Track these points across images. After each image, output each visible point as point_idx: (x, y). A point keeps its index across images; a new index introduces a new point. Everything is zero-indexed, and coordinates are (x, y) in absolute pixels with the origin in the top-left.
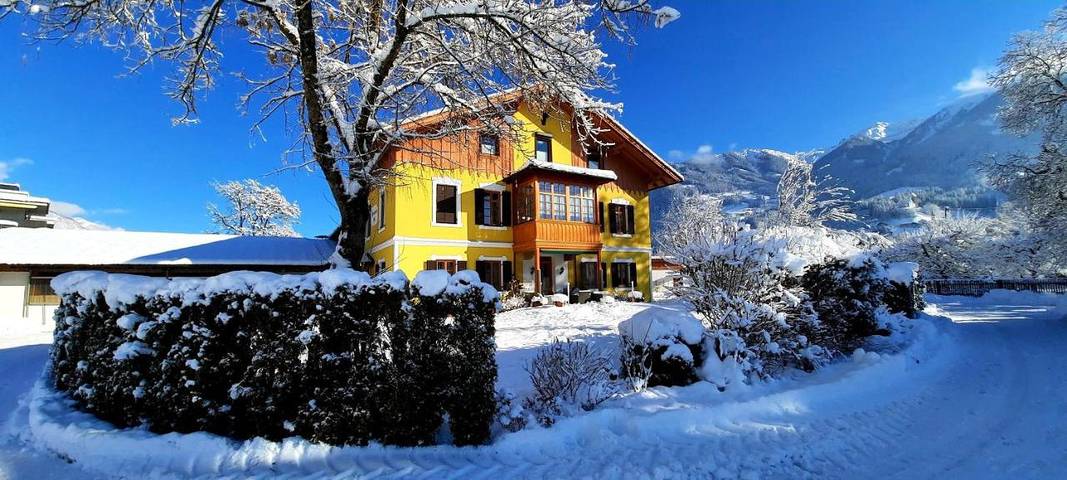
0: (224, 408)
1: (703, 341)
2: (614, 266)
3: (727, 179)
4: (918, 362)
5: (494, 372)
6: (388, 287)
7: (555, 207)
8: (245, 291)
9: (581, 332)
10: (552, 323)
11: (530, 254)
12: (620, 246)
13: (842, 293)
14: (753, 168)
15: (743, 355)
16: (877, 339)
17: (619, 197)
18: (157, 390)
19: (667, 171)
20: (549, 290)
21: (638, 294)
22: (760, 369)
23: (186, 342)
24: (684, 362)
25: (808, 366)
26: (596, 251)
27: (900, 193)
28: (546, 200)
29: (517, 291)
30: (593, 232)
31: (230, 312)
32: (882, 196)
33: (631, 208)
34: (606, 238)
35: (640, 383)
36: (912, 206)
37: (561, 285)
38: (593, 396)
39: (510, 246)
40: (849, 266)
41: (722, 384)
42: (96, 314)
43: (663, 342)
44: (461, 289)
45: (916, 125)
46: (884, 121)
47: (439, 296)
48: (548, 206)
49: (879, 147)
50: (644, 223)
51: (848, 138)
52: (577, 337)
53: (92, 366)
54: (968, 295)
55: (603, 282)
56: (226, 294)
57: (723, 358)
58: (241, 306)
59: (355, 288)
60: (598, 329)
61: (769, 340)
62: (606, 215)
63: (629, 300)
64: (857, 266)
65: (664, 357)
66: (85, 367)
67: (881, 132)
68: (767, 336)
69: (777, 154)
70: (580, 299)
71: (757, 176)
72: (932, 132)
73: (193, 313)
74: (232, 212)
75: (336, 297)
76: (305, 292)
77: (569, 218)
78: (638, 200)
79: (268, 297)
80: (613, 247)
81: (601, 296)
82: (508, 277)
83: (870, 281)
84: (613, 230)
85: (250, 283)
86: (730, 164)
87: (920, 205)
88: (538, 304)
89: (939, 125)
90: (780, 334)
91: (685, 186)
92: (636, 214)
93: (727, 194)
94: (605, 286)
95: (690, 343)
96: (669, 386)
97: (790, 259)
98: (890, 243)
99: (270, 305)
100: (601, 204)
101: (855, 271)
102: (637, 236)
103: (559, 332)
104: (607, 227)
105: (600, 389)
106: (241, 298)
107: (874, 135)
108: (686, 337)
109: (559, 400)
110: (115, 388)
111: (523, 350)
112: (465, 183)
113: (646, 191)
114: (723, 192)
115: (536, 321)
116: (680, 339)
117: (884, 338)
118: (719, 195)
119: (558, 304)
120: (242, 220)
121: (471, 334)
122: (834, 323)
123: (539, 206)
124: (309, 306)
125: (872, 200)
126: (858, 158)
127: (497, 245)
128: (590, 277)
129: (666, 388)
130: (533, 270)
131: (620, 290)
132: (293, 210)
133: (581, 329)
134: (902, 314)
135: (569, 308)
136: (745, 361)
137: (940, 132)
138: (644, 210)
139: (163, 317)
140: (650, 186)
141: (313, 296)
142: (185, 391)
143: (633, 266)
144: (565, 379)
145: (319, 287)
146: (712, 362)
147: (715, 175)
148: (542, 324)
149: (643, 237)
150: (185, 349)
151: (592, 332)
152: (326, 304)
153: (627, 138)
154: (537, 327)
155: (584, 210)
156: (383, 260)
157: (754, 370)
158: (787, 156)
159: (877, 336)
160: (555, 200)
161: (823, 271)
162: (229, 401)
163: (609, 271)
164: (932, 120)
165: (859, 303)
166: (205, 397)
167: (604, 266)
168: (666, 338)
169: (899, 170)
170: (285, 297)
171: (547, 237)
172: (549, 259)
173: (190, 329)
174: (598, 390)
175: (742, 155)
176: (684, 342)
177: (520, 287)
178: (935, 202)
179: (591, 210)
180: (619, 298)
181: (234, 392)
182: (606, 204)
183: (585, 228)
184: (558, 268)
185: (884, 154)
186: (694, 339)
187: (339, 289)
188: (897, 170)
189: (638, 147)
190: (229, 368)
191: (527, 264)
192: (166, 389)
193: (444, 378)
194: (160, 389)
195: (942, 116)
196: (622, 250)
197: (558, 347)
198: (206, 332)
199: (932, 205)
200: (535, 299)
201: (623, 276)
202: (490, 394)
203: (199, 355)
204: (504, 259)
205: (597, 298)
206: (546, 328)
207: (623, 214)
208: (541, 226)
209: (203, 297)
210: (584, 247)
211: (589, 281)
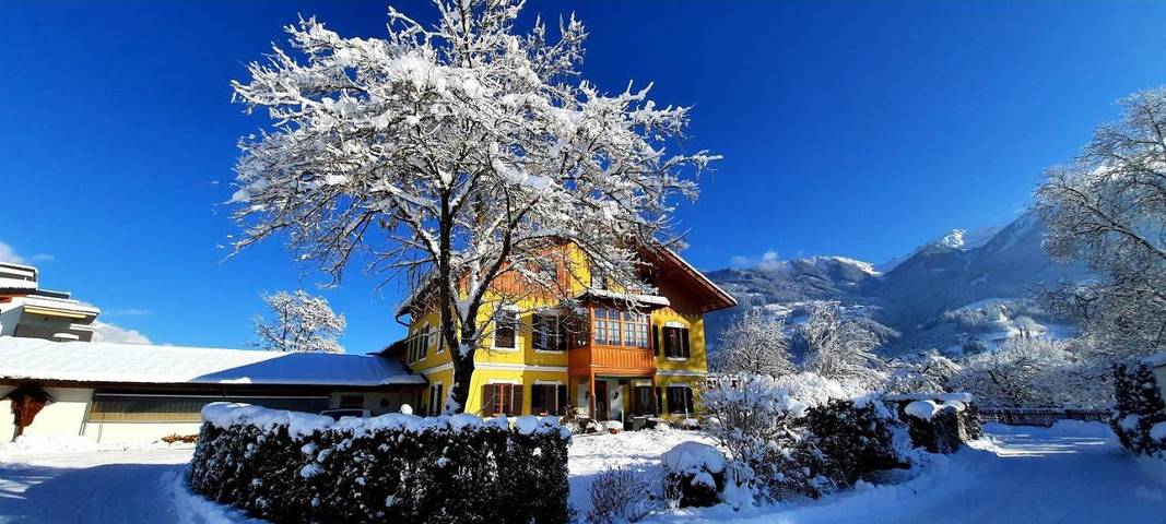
0: (380, 514)
1: (724, 470)
2: (670, 390)
3: (797, 287)
4: (915, 492)
5: (567, 490)
6: (498, 428)
7: (610, 333)
8: (400, 429)
9: (634, 461)
10: (606, 451)
11: (585, 378)
12: (674, 370)
13: (849, 430)
14: (824, 276)
15: (753, 482)
16: (897, 471)
17: (673, 320)
18: (330, 500)
19: (720, 295)
20: (603, 417)
21: (693, 422)
22: (767, 494)
23: (356, 465)
24: (708, 488)
25: (815, 494)
26: (650, 375)
27: (989, 305)
28: (603, 327)
29: (570, 417)
30: (648, 357)
31: (389, 443)
32: (968, 308)
33: (685, 332)
34: (661, 362)
35: (673, 504)
36: (1003, 319)
37: (616, 411)
38: (636, 512)
39: (565, 370)
40: (854, 406)
41: (737, 506)
42: (275, 442)
43: (692, 471)
44: (546, 430)
45: (996, 232)
46: (960, 228)
47: (532, 435)
48: (603, 332)
49: (957, 255)
50: (700, 346)
51: (923, 245)
52: (629, 465)
53: (267, 482)
54: (1040, 425)
55: (658, 408)
56: (386, 430)
57: (739, 484)
58: (396, 439)
59: (475, 428)
60: (649, 459)
61: (775, 470)
62: (660, 338)
63: (684, 428)
64: (860, 407)
65: (693, 483)
66: (261, 484)
67: (958, 239)
68: (774, 467)
69: (849, 261)
70: (635, 425)
71: (829, 284)
72: (1013, 240)
73: (361, 444)
74: (276, 322)
75: (462, 434)
76: (441, 430)
77: (623, 344)
78: (692, 323)
79: (416, 433)
80: (667, 370)
81: (655, 423)
82: (563, 402)
83: (876, 420)
84: (668, 353)
85: (401, 422)
86: (799, 272)
87: (1011, 318)
88: (592, 430)
89: (1019, 233)
90: (787, 466)
91: (752, 295)
92: (691, 337)
93: (798, 304)
94: (661, 412)
95: (714, 471)
96: (697, 507)
97: (792, 403)
98: (958, 367)
99: (416, 438)
100: (655, 328)
101: (860, 412)
102: (692, 360)
103: (612, 461)
104: (662, 350)
105: (642, 506)
106: (397, 434)
107: (951, 242)
108: (710, 467)
109: (612, 514)
110: (293, 499)
111: (581, 477)
112: (523, 308)
113: (700, 314)
114: (794, 301)
115: (591, 449)
116: (705, 468)
117: (902, 471)
118: (790, 305)
119: (613, 431)
120: (286, 332)
121: (553, 460)
122: (841, 457)
123: (595, 330)
124: (443, 441)
125: (958, 312)
126: (937, 267)
127: (552, 371)
128: (645, 401)
129: (694, 508)
130: (588, 394)
131: (676, 416)
132: (338, 322)
133: (633, 458)
134: (922, 449)
135: (623, 435)
136: (754, 487)
137: (1022, 240)
138: (698, 333)
139: (340, 446)
140: (705, 309)
141: (446, 433)
142: (354, 501)
143: (689, 391)
144: (616, 499)
145: (449, 426)
146: (730, 487)
147: (784, 283)
148: (597, 452)
149: (699, 359)
150: (356, 469)
151: (644, 461)
152: (456, 439)
153: (679, 264)
154: (592, 455)
155: (639, 335)
156: (440, 383)
157: (763, 494)
158: (859, 264)
159: (897, 470)
160: (610, 325)
161: (829, 412)
162: (383, 508)
163: (664, 396)
164: (1011, 228)
165: (866, 439)
166: (367, 506)
167: (659, 391)
168: (695, 467)
169: (984, 279)
170: (428, 433)
171: (602, 362)
172: (604, 383)
173: (359, 455)
174: (641, 507)
175: (811, 261)
176: (709, 471)
177: (575, 413)
178: (1029, 315)
179: (645, 335)
180: (674, 426)
181: (390, 501)
182: (660, 327)
183: (638, 353)
184: (612, 392)
185: (965, 262)
186: (716, 468)
187: (465, 428)
188: (981, 279)
189: (690, 272)
190: (385, 485)
191: (582, 389)
192: (339, 499)
193: (534, 493)
194: (334, 499)
195: (1021, 222)
196: (678, 374)
197: (611, 473)
198: (372, 457)
199: (1025, 319)
200: (590, 425)
201: (679, 402)
202: (565, 505)
203: (365, 474)
204: (559, 383)
205: (651, 425)
206: (601, 456)
207: (678, 337)
208: (597, 352)
209: (369, 432)
210: (638, 372)
211: (643, 407)
